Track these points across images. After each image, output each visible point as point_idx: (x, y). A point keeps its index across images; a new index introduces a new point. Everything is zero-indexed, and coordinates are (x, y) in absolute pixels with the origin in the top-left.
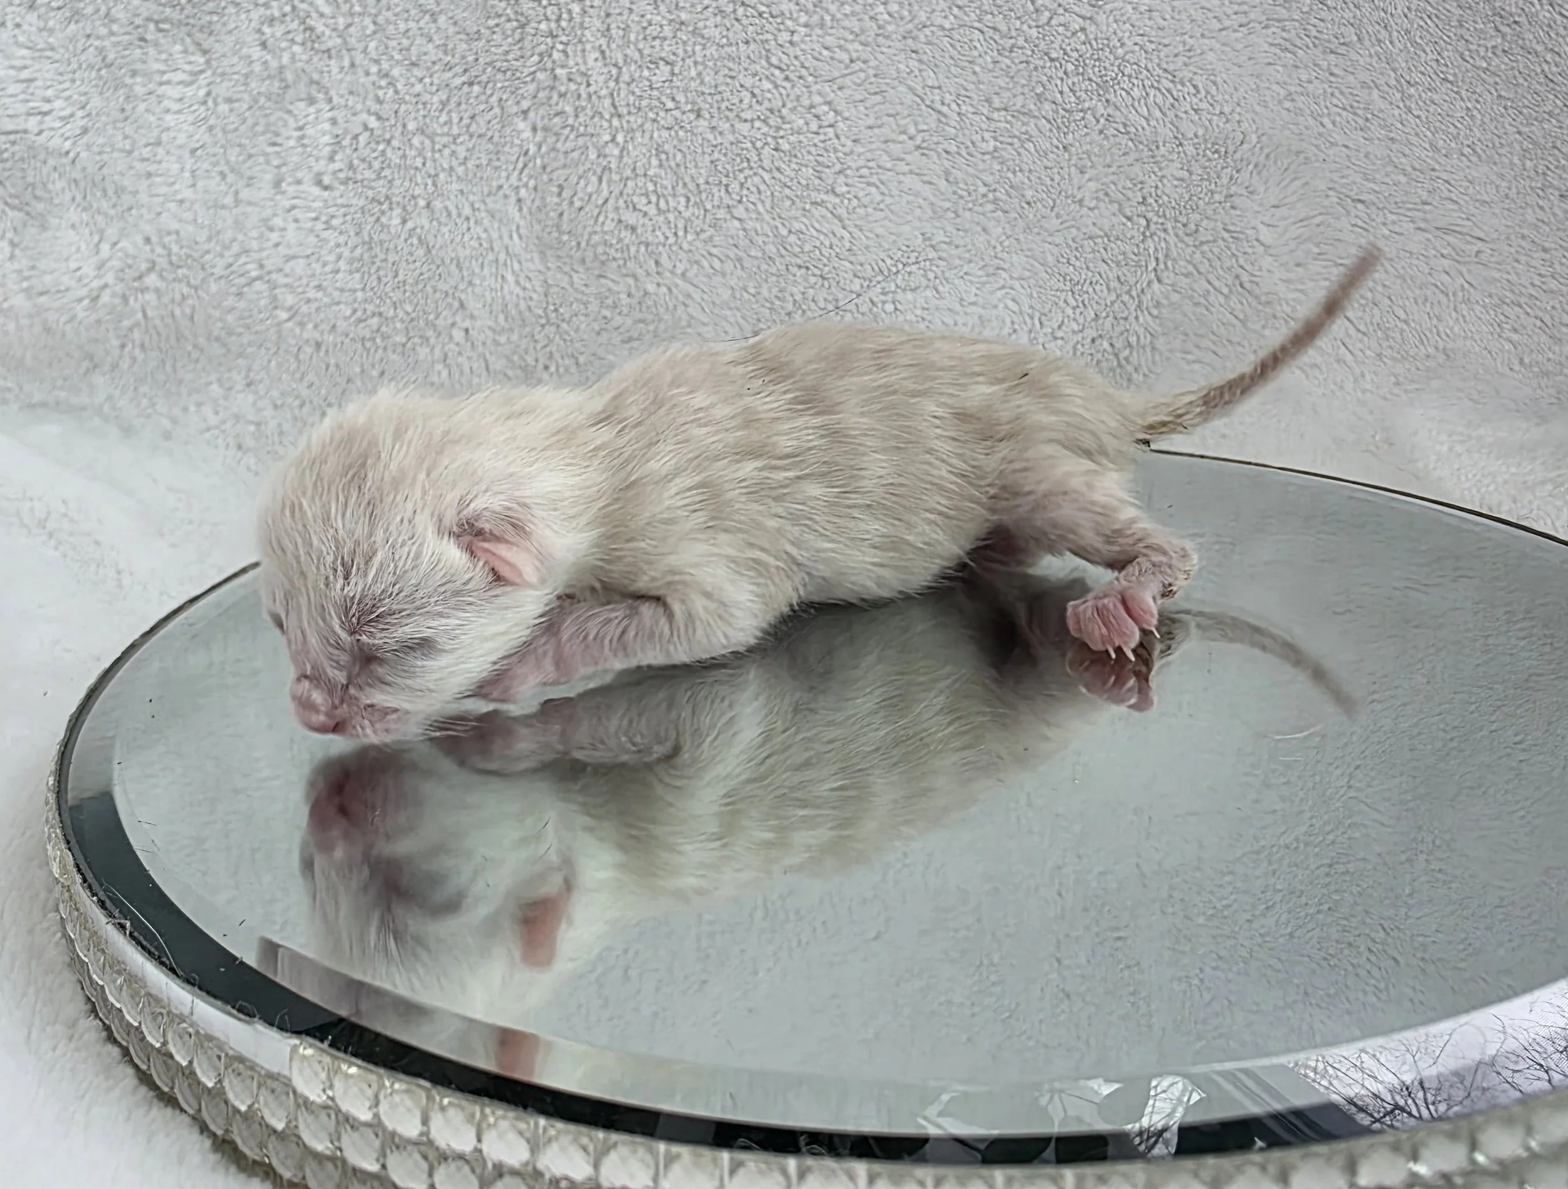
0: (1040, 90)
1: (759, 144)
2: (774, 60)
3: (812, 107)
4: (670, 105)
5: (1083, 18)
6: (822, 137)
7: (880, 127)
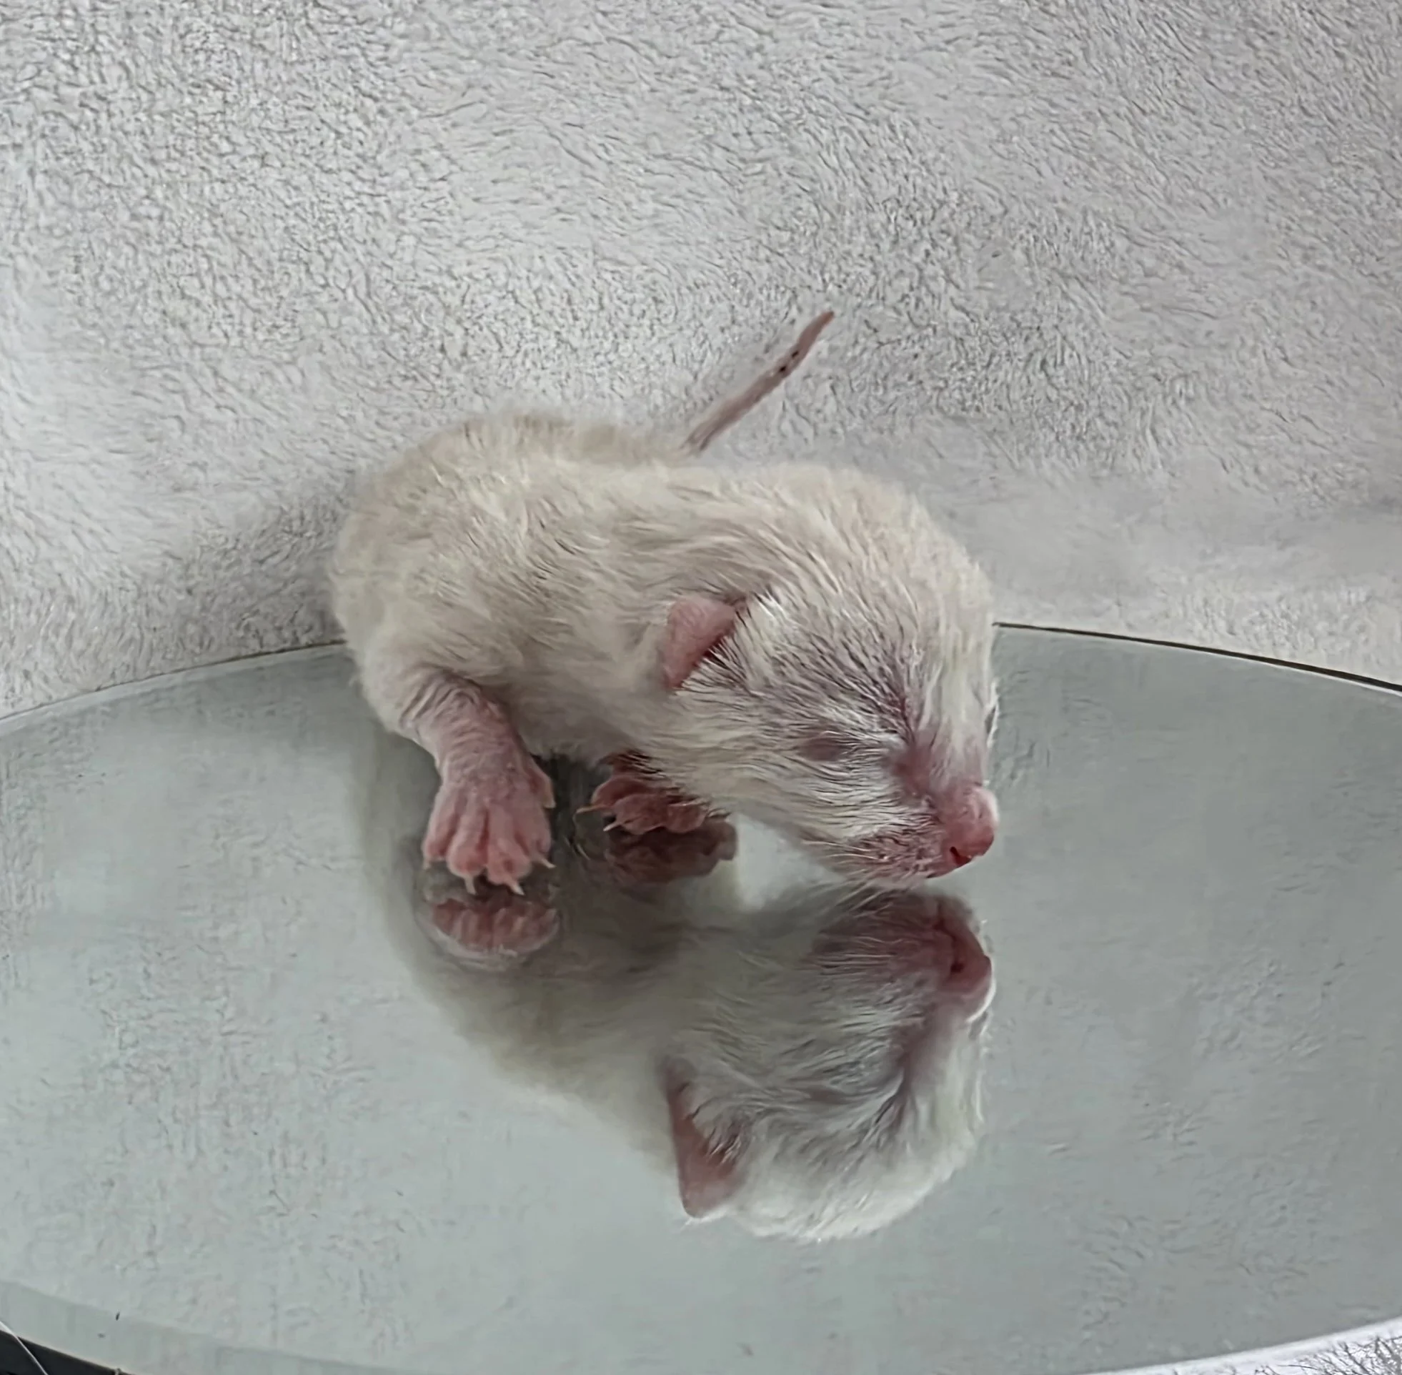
0: (709, 131)
1: (348, 205)
2: (363, 85)
3: (418, 151)
4: (225, 148)
5: (760, 32)
6: (434, 195)
7: (509, 180)
